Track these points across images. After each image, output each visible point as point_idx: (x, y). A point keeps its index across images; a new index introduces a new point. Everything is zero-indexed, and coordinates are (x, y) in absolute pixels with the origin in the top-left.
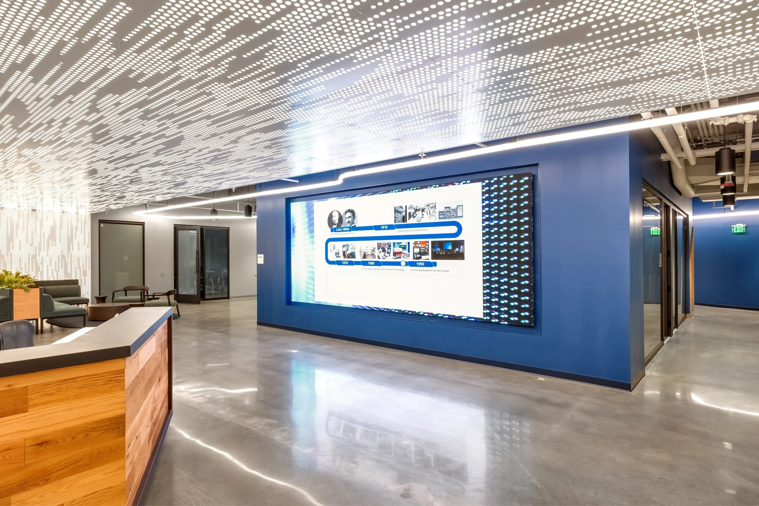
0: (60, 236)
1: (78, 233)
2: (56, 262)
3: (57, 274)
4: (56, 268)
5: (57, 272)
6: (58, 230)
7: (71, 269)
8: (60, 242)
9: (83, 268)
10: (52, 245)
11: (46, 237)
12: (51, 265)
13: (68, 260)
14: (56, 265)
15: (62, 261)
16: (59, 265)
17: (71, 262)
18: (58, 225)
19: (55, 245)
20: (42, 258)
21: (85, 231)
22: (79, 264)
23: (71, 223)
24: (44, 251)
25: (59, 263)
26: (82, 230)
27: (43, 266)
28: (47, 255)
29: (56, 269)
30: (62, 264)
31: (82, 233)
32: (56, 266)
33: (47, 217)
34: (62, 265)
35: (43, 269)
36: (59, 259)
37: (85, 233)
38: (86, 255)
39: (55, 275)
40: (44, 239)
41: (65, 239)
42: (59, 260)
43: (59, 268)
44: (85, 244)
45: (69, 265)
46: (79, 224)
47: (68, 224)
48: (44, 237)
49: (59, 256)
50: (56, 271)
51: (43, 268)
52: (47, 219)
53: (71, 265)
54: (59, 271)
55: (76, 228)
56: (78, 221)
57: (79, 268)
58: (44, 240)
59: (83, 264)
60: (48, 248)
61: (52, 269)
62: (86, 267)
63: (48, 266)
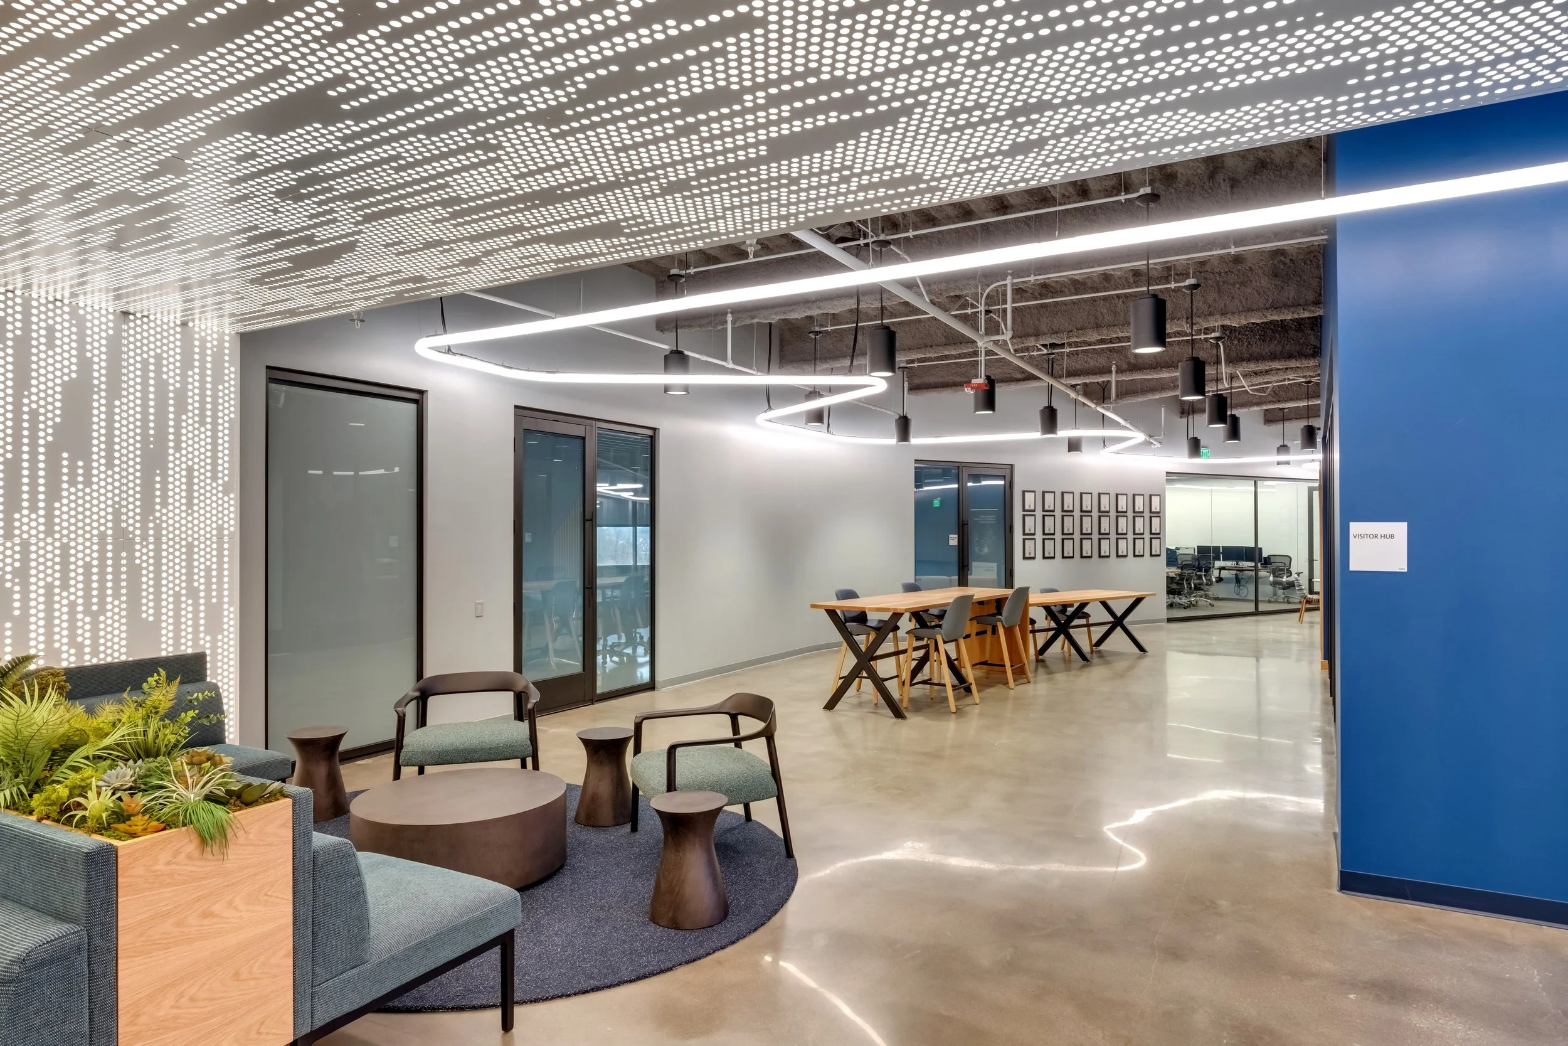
0: (110, 436)
1: (190, 421)
2: (88, 567)
3: (95, 630)
4: (87, 597)
5: (95, 616)
6: (99, 404)
7: (158, 600)
8: (110, 465)
9: (208, 590)
10: (73, 482)
11: (45, 436)
12: (65, 586)
13: (143, 554)
14: (87, 582)
15: (117, 566)
16: (102, 581)
17: (158, 564)
18: (99, 374)
19: (88, 483)
20: (25, 545)
21: (215, 417)
22: (190, 574)
23: (158, 372)
24: (33, 508)
25: (102, 574)
26: (202, 409)
27: (25, 592)
28: (49, 532)
29: (87, 604)
30: (117, 573)
31: (202, 423)
32: (88, 589)
33: (51, 330)
34: (117, 581)
35: (25, 607)
36: (102, 551)
37: (215, 424)
38: (220, 529)
39: (84, 635)
40: (34, 445)
41: (129, 447)
42: (102, 558)
43: (102, 596)
44: (214, 478)
45: (147, 579)
46: (194, 375)
47: (145, 377)
48: (33, 438)
49: (102, 536)
50: (87, 612)
51: (25, 600)
52: (51, 345)
53: (158, 579)
54: (102, 610)
55: (181, 396)
56: (187, 363)
57: (193, 593)
58: (34, 453)
59: (208, 577)
60: (54, 493)
61: (72, 605)
62: (220, 590)
63: (49, 587)
